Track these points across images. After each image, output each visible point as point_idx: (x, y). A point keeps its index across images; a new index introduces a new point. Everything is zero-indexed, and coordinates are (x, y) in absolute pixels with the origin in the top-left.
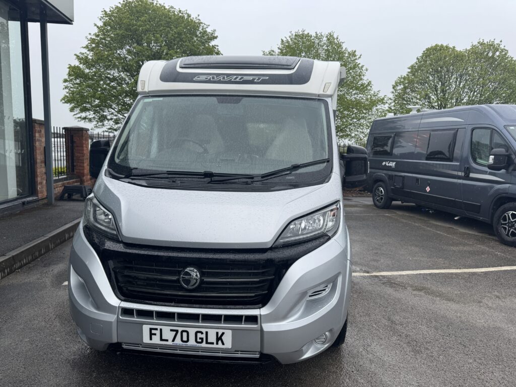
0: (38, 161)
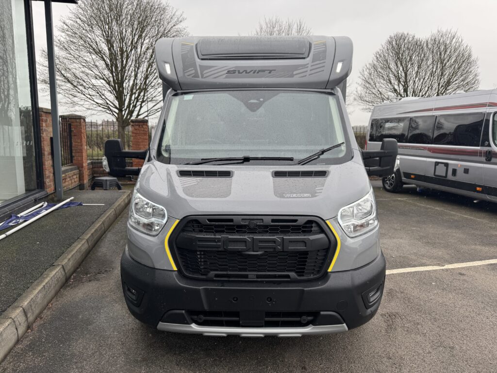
0: (46, 153)
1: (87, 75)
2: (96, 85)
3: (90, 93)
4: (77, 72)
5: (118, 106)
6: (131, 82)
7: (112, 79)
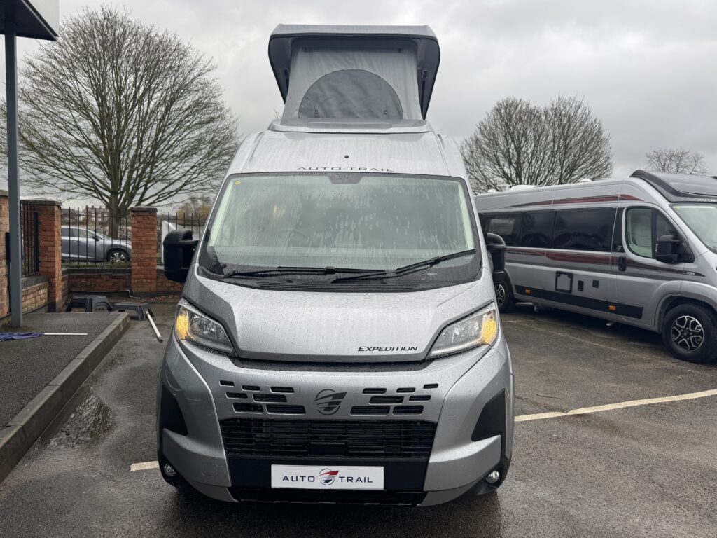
1: (63, 140)
2: (77, 155)
3: (68, 166)
4: (48, 135)
5: (110, 187)
6: (132, 153)
7: (102, 148)
